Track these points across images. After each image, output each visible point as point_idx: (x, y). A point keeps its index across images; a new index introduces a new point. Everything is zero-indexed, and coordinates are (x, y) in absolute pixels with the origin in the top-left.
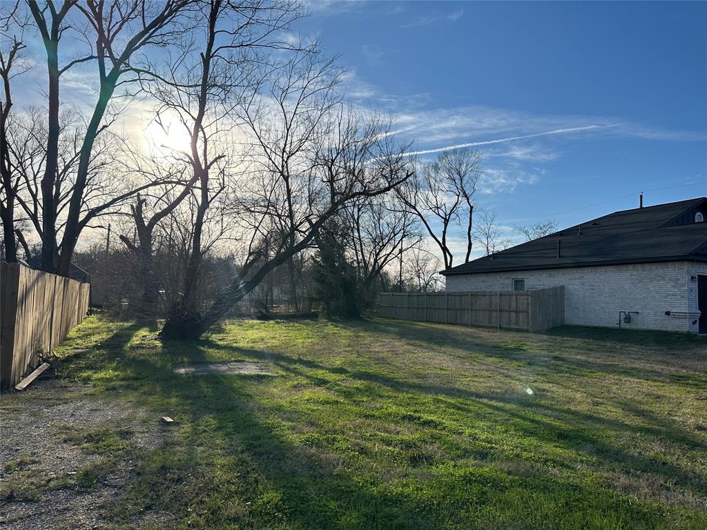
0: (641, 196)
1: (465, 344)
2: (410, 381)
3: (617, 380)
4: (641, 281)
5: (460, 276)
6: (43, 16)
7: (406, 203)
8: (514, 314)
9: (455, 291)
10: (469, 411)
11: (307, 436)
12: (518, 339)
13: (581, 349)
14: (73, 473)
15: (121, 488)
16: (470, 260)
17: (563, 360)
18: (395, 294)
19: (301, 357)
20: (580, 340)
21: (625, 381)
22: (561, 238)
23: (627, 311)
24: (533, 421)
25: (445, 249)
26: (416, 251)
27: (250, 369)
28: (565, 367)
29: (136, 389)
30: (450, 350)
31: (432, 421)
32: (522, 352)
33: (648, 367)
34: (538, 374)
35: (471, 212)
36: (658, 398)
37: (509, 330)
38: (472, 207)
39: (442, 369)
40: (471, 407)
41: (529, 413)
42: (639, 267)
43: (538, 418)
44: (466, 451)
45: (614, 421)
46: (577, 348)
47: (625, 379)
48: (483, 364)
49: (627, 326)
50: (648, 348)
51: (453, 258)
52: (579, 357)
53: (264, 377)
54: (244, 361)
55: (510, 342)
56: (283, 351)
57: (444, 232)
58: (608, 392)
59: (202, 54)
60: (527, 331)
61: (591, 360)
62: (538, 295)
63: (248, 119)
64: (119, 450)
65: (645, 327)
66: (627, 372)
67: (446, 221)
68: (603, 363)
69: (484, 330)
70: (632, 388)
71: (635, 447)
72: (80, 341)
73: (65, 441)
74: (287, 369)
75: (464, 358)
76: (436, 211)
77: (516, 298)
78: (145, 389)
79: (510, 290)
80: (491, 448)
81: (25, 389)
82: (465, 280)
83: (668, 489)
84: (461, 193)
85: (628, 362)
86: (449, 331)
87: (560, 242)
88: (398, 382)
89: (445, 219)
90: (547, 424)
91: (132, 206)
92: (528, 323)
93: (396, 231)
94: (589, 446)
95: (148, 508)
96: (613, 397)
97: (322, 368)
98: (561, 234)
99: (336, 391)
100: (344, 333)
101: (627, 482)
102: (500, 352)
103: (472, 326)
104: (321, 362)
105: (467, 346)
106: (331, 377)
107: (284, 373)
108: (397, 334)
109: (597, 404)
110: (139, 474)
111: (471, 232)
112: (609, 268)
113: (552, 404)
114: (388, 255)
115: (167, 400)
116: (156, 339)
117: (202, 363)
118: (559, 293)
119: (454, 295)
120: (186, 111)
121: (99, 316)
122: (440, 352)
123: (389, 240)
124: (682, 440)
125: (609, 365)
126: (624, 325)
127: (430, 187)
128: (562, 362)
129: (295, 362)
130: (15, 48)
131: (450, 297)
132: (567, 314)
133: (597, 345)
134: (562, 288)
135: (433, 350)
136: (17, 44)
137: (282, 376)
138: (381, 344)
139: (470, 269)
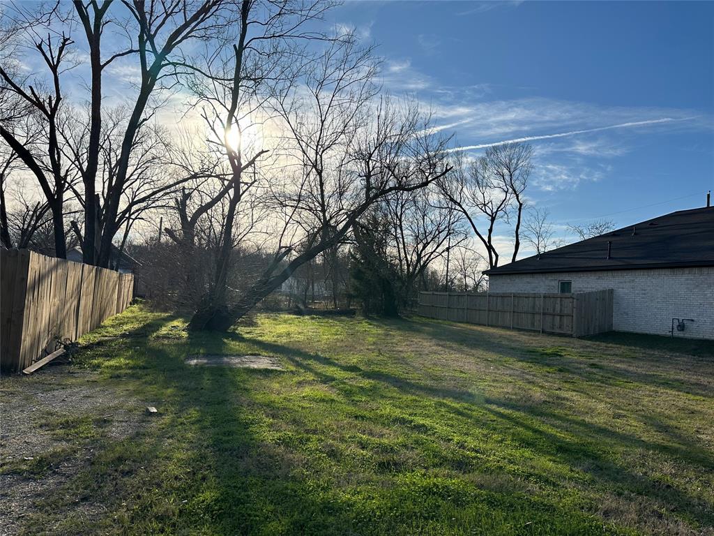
0: (709, 196)
1: (500, 347)
2: (423, 383)
3: (653, 391)
4: (698, 286)
5: (504, 277)
6: (86, 11)
7: (452, 200)
8: (558, 317)
9: (498, 292)
10: (470, 417)
11: (282, 434)
12: (560, 344)
13: (625, 357)
14: (30, 458)
15: (68, 477)
16: (518, 258)
17: (601, 368)
18: (436, 293)
19: (320, 353)
20: (626, 347)
21: (662, 393)
22: (613, 239)
23: (681, 319)
24: (535, 431)
25: (490, 248)
26: (463, 250)
27: (263, 363)
28: (599, 374)
29: (139, 378)
30: (479, 352)
31: (423, 425)
32: (558, 357)
33: (694, 379)
34: (566, 382)
35: (520, 209)
36: (693, 413)
37: (552, 334)
38: (521, 205)
39: (461, 372)
40: (474, 413)
41: (536, 423)
42: (696, 270)
43: (543, 428)
44: (445, 459)
45: (630, 435)
46: (621, 356)
47: (662, 391)
48: (510, 368)
49: (681, 334)
50: (701, 359)
51: (499, 257)
52: (618, 366)
53: (272, 371)
54: (260, 355)
55: (549, 346)
56: (303, 346)
57: (490, 231)
58: (637, 404)
59: (235, 46)
60: (571, 336)
61: (631, 369)
62: (584, 298)
63: (283, 113)
64: (88, 438)
65: (701, 336)
66: (667, 384)
67: (493, 220)
68: (644, 372)
69: (526, 333)
70: (665, 402)
71: (643, 465)
72: (110, 329)
73: (41, 426)
74: (298, 365)
75: (491, 362)
76: (483, 208)
77: (561, 301)
78: (148, 378)
79: (556, 292)
80: (476, 458)
81: (32, 373)
82: (509, 281)
83: (660, 516)
84: (510, 190)
85: (672, 372)
86: (486, 333)
87: (610, 243)
88: (408, 383)
89: (492, 216)
90: (551, 435)
91: (177, 200)
92: (572, 328)
93: (442, 228)
94: (588, 462)
95: (85, 499)
96: (640, 410)
97: (335, 365)
98: (615, 234)
99: (339, 389)
100: (375, 330)
101: (614, 505)
102: (534, 357)
103: (514, 329)
104: (337, 360)
105: (500, 349)
106: (339, 374)
107: (294, 369)
108: (429, 334)
109: (619, 416)
110: (93, 463)
111: (519, 231)
112: (663, 272)
113: (566, 415)
114: (432, 253)
115: (164, 391)
116: (183, 330)
117: (217, 355)
118: (608, 297)
119: (497, 296)
120: (221, 104)
121: (142, 306)
122: (468, 355)
123: (433, 238)
124: (701, 462)
125: (650, 376)
126: (677, 333)
127: (478, 183)
128: (598, 370)
129: (310, 357)
130: (64, 44)
131: (491, 298)
132: (615, 320)
133: (643, 353)
134: (611, 291)
135: (462, 352)
136: (65, 40)
137: (292, 372)
138: (408, 343)
139: (517, 269)
